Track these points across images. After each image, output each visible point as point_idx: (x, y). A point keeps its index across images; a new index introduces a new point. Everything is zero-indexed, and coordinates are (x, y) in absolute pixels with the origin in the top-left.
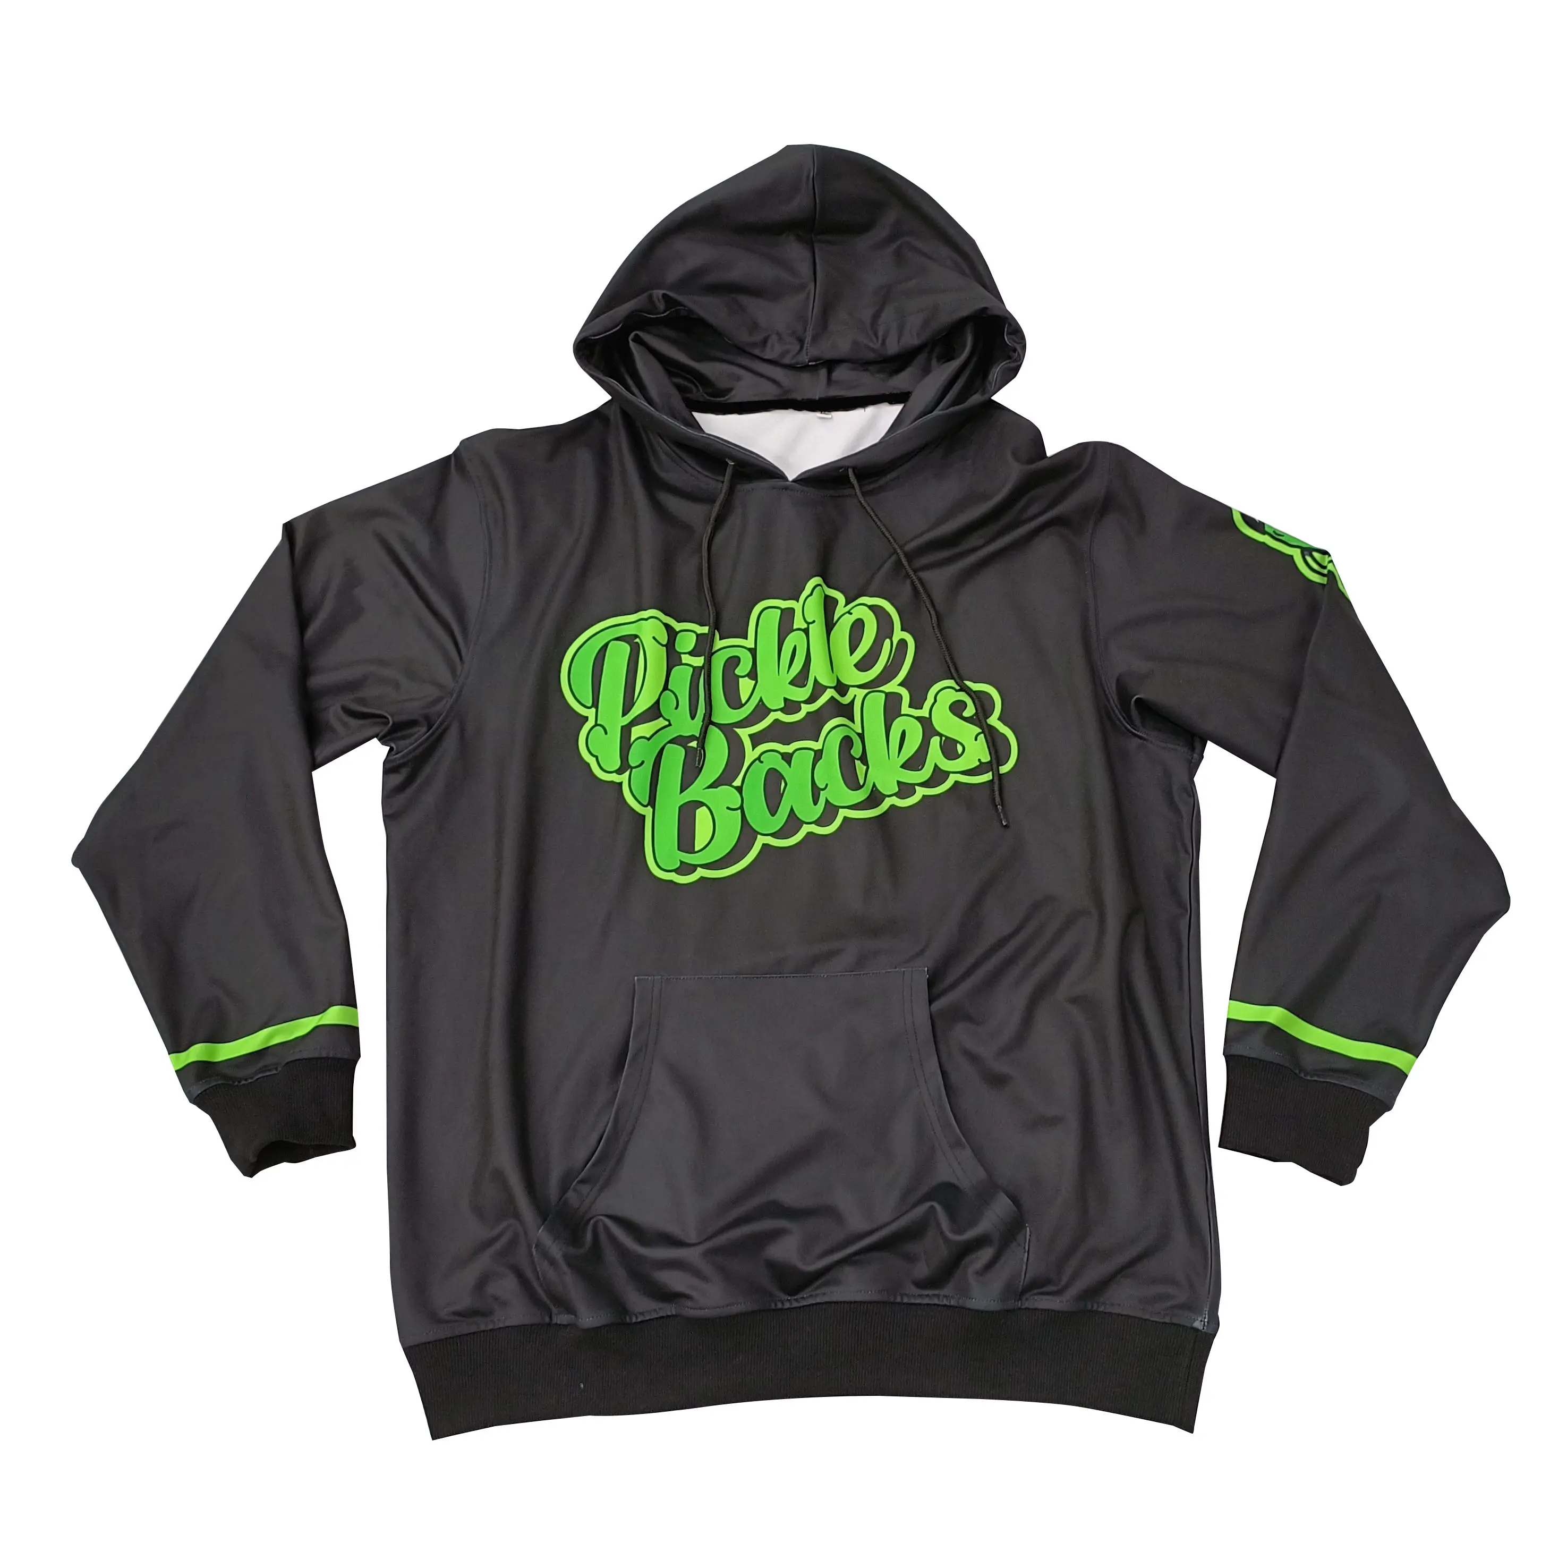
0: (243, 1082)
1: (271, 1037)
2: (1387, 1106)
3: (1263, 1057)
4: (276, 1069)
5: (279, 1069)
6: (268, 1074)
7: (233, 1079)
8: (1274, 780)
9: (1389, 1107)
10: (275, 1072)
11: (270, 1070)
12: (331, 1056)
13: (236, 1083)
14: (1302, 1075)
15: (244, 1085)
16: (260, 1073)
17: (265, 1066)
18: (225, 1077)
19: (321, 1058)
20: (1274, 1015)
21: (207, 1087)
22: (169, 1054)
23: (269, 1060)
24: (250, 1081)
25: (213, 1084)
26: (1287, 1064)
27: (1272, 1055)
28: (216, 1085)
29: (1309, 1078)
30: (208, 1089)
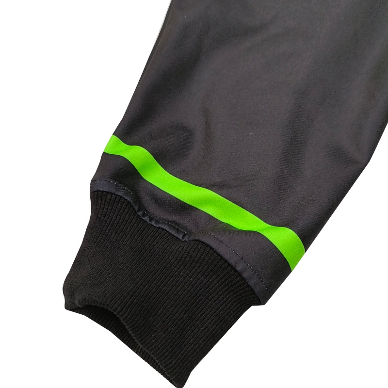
0: (146, 219)
1: (208, 201)
4: (184, 235)
5: (186, 238)
6: (173, 232)
7: (141, 207)
10: (180, 236)
11: (178, 231)
12: (245, 275)
13: (140, 213)
15: (145, 221)
16: (168, 224)
17: (177, 224)
18: (138, 199)
19: (233, 268)
21: (113, 190)
22: (114, 134)
23: (185, 221)
24: (153, 223)
25: (121, 194)
28: (121, 197)
30: (112, 194)
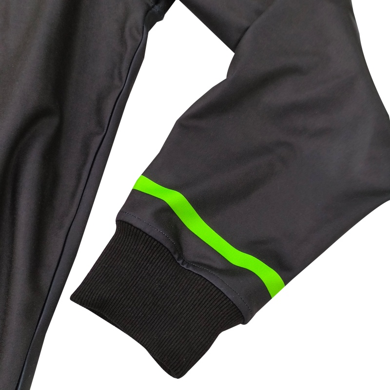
2: (243, 318)
3: (147, 231)
8: (233, 54)
9: (245, 322)
14: (180, 262)
20: (174, 199)
26: (168, 246)
27: (158, 233)
29: (185, 266)
